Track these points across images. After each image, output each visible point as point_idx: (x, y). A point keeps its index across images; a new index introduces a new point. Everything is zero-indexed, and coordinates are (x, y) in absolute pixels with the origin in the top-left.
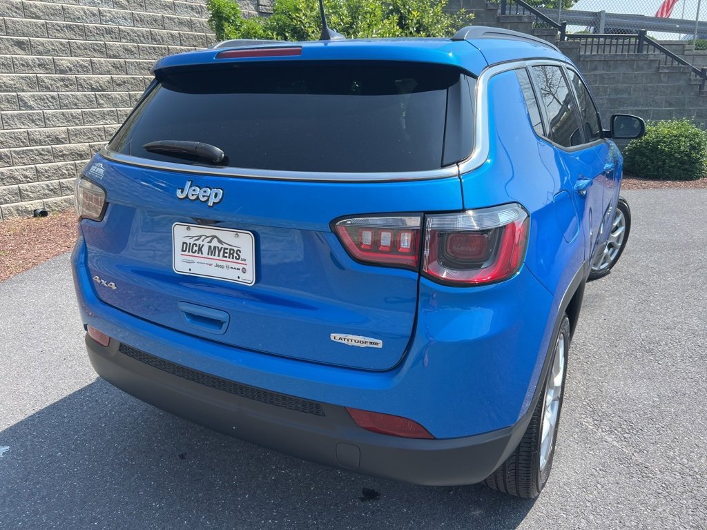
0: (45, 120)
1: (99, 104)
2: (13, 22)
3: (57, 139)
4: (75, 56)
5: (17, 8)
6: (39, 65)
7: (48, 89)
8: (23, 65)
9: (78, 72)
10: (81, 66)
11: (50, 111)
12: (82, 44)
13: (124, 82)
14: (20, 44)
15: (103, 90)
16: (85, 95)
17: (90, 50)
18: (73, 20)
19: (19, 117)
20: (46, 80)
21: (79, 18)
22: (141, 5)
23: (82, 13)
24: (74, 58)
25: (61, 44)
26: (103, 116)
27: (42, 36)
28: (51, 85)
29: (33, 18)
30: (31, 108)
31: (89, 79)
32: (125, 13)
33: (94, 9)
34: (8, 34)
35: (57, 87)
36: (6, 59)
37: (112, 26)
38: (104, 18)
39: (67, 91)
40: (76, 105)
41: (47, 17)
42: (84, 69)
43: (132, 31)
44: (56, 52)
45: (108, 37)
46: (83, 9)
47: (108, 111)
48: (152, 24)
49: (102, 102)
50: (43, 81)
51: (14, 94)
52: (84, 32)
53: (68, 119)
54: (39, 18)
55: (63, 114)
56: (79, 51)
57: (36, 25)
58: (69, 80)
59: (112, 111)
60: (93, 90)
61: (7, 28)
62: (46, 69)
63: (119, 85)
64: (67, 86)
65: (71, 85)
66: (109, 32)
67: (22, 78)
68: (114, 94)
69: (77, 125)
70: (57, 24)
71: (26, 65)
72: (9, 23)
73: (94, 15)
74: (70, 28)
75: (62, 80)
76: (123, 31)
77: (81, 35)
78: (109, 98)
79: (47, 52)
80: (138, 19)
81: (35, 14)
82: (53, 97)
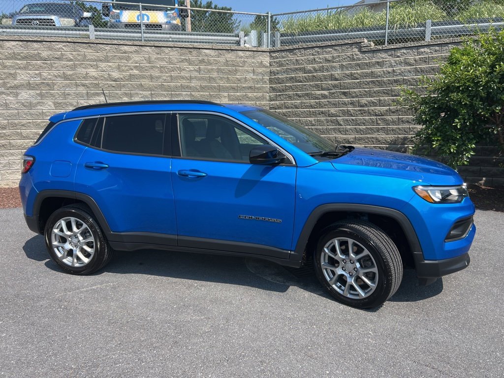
0: (346, 132)
1: (377, 124)
2: (344, 83)
3: (349, 141)
4: (372, 97)
5: (348, 76)
6: (351, 103)
7: (352, 116)
8: (343, 104)
9: (371, 106)
10: (373, 102)
11: (349, 127)
12: (377, 91)
13: (397, 111)
14: (344, 94)
15: (383, 116)
16: (370, 119)
17: (381, 93)
18: (377, 77)
19: (334, 129)
20: (352, 111)
21: (379, 76)
22: (425, 62)
23: (382, 73)
24: (369, 99)
25: (365, 91)
26: (378, 130)
27: (356, 88)
28: (354, 113)
29: (355, 79)
30: (341, 125)
31: (375, 109)
32: (411, 68)
33: (390, 69)
34: (341, 89)
35: (357, 114)
36: (335, 101)
37: (399, 77)
38: (395, 74)
39: (362, 116)
40: (364, 124)
41: (362, 78)
42: (374, 104)
43: (412, 79)
44: (361, 96)
45: (395, 84)
46: (383, 71)
47: (381, 128)
48: (430, 72)
49: (380, 122)
50: (350, 111)
51: (335, 118)
52: (380, 84)
53: (358, 131)
54: (357, 79)
55: (355, 128)
56: (374, 94)
57: (355, 82)
58: (364, 110)
59: (384, 128)
60: (376, 115)
61: (341, 86)
62: (354, 105)
63: (393, 112)
64: (362, 114)
65: (365, 113)
66: (396, 81)
67: (341, 110)
68: (389, 118)
69: (362, 135)
70: (366, 81)
71: (345, 104)
72: (342, 84)
73: (389, 73)
74: (373, 82)
75: (360, 110)
76: (406, 80)
77: (378, 85)
78: (385, 120)
79: (357, 96)
80: (420, 70)
81: (356, 77)
82: (353, 120)
